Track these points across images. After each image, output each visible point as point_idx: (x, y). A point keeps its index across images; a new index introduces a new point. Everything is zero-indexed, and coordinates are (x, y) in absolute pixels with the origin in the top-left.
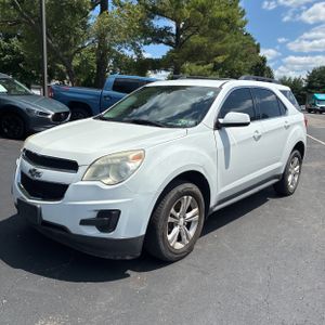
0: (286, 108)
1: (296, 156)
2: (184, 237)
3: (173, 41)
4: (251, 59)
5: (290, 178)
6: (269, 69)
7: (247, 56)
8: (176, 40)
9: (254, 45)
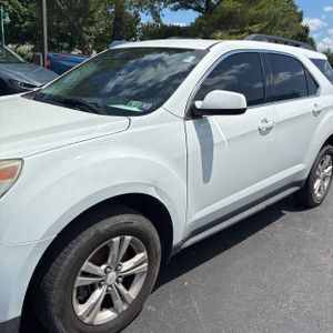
0: (317, 86)
1: (328, 153)
2: (118, 302)
3: (203, 6)
4: (291, 29)
5: (317, 185)
6: (311, 40)
7: (287, 25)
8: (207, 5)
9: (296, 13)
